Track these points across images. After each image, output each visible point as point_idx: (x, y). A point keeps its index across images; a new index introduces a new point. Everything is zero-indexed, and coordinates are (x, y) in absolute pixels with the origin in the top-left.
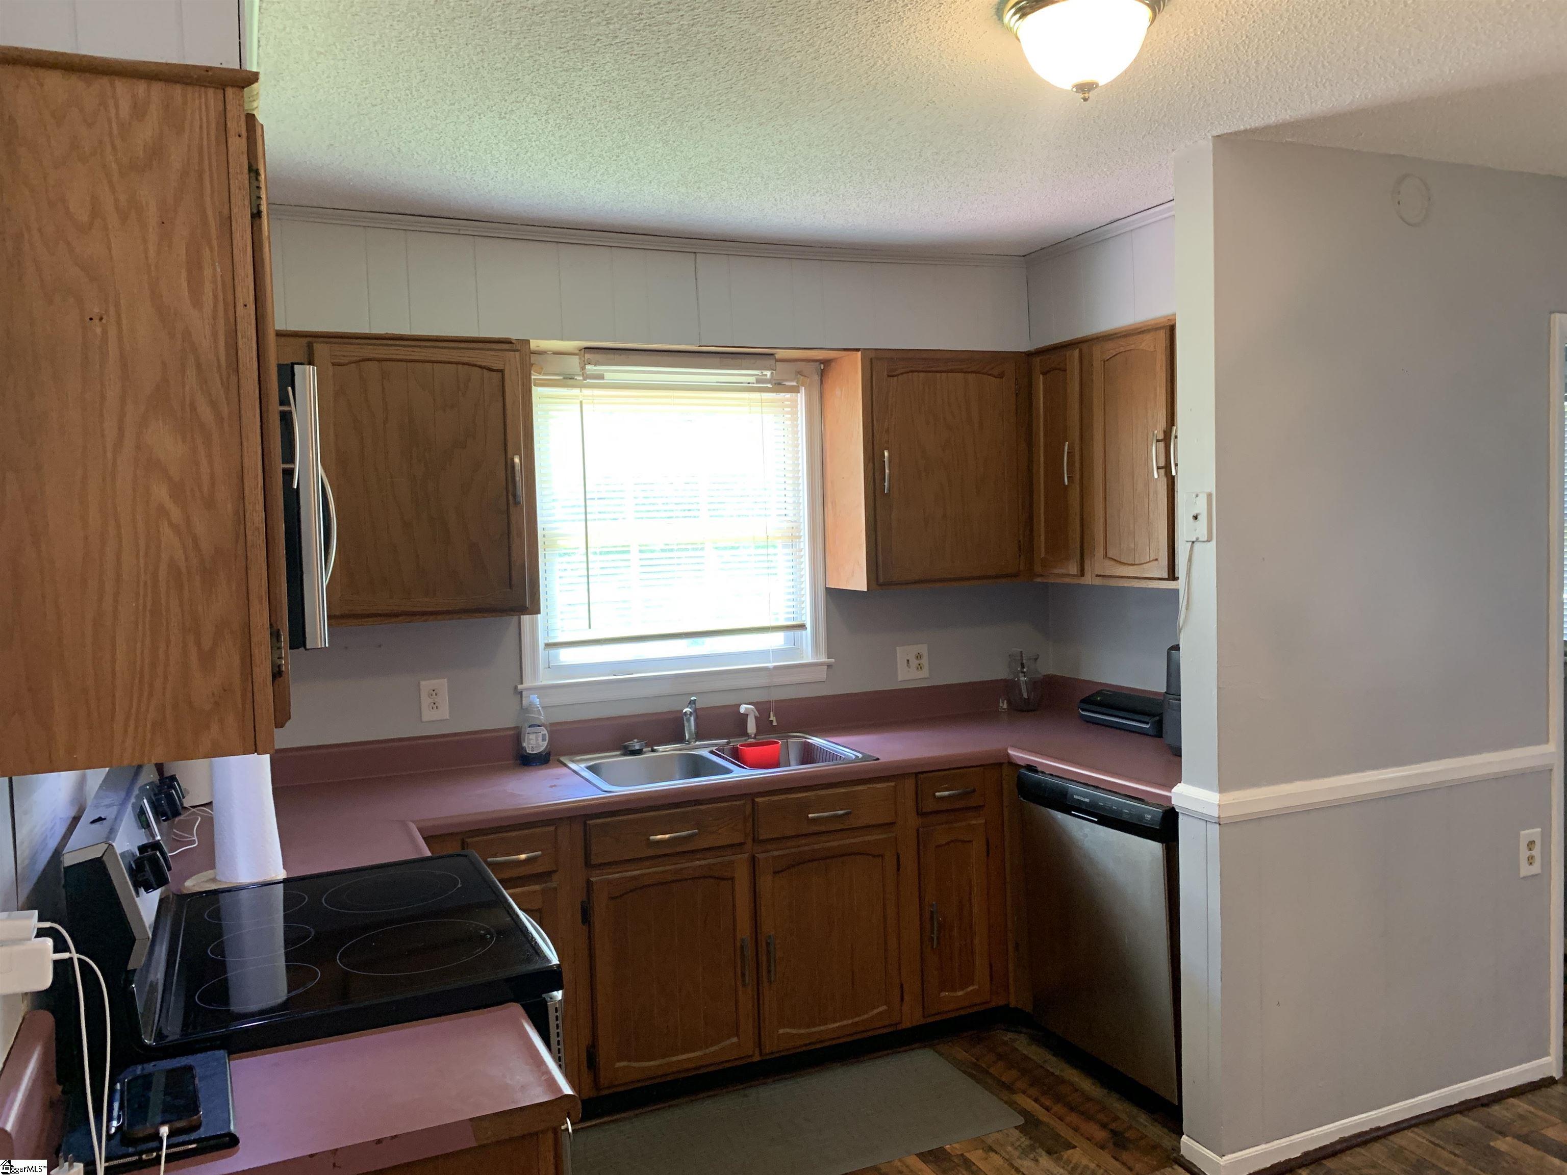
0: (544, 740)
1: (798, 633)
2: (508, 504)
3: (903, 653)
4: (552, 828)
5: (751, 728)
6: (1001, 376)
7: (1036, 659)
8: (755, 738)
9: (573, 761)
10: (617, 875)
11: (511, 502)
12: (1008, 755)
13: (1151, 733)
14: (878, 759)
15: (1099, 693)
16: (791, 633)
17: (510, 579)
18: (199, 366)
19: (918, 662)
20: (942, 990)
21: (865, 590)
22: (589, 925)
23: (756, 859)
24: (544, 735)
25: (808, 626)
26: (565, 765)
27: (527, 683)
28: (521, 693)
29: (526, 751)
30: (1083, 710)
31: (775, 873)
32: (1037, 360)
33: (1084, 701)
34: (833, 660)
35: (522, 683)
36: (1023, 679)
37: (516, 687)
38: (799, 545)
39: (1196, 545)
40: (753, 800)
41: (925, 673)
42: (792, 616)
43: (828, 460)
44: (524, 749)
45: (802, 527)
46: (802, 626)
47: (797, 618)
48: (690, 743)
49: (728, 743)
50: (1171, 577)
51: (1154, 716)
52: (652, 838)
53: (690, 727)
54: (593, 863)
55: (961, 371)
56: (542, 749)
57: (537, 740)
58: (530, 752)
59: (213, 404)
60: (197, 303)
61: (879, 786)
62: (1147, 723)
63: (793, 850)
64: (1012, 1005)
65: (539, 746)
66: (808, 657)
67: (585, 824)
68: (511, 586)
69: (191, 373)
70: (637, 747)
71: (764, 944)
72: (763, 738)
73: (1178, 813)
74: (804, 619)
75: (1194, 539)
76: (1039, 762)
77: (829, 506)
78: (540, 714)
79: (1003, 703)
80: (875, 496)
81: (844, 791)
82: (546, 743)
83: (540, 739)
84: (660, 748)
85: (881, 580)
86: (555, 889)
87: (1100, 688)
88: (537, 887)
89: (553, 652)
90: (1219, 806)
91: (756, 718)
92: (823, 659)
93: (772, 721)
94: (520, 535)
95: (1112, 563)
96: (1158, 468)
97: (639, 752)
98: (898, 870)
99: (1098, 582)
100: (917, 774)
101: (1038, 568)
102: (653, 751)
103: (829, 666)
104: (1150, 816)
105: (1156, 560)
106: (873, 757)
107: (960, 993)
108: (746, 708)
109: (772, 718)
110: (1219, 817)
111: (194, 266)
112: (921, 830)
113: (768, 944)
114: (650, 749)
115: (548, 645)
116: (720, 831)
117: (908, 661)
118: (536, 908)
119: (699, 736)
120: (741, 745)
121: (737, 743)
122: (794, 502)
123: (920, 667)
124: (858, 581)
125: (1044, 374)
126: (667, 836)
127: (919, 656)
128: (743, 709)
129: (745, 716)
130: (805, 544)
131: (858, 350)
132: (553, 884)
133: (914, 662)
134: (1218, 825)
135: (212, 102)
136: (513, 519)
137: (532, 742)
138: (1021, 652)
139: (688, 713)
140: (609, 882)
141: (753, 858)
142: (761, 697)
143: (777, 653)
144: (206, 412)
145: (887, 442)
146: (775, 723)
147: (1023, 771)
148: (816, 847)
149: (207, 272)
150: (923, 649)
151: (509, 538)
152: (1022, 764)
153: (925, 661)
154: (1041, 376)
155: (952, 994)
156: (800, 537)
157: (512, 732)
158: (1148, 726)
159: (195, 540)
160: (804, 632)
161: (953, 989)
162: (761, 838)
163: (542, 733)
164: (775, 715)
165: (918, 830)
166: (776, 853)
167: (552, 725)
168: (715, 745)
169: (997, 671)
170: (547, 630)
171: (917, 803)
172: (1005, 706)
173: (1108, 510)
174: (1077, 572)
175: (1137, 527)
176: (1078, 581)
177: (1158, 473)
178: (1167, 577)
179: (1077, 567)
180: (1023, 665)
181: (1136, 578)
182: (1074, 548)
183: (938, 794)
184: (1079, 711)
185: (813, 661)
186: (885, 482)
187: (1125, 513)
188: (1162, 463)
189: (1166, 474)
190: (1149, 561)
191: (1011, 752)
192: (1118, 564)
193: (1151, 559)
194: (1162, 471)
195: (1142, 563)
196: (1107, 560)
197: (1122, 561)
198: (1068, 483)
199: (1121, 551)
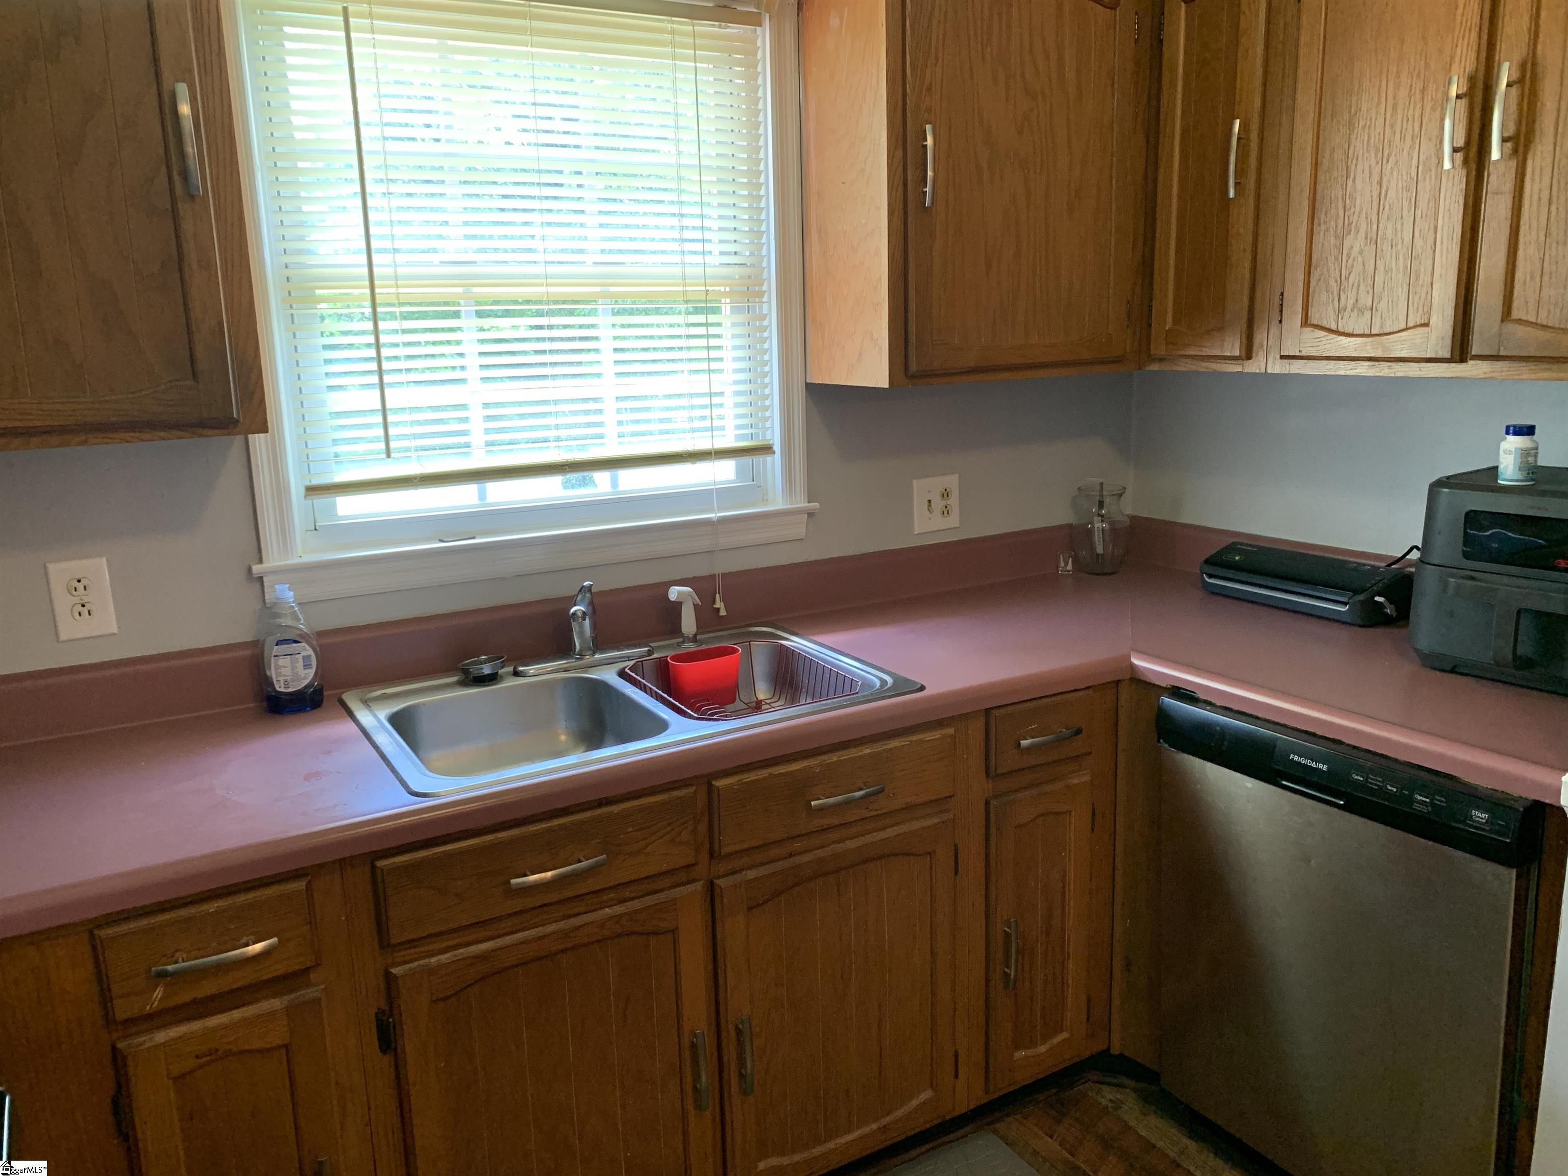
0: (307, 666)
1: (759, 459)
2: (174, 200)
3: (923, 489)
4: (301, 885)
5: (688, 623)
6: (1113, 5)
7: (1120, 495)
8: (694, 639)
9: (366, 703)
10: (444, 958)
11: (179, 191)
12: (1135, 667)
13: (1348, 619)
14: (922, 688)
15: (1232, 548)
16: (747, 460)
17: (193, 362)
19: (944, 503)
20: (1017, 1047)
21: (887, 386)
22: (396, 1054)
23: (717, 891)
24: (307, 658)
25: (777, 448)
26: (350, 714)
27: (273, 560)
28: (261, 579)
29: (272, 685)
30: (1210, 576)
31: (750, 909)
33: (1210, 562)
34: (815, 505)
35: (261, 561)
36: (1098, 525)
37: (250, 570)
38: (761, 308)
40: (710, 785)
41: (953, 520)
42: (749, 431)
43: (812, 151)
44: (269, 682)
45: (765, 276)
46: (767, 449)
47: (757, 434)
48: (581, 654)
49: (650, 653)
50: (1459, 358)
51: (1356, 592)
52: (514, 881)
53: (583, 632)
54: (393, 941)
56: (306, 682)
57: (293, 668)
58: (282, 690)
61: (928, 736)
62: (1345, 604)
63: (780, 865)
64: (1116, 1050)
65: (296, 677)
66: (777, 502)
67: (373, 868)
68: (195, 375)
70: (487, 670)
71: (732, 1032)
72: (708, 643)
74: (768, 436)
76: (1201, 685)
77: (814, 237)
78: (298, 620)
79: (1066, 564)
80: (905, 213)
81: (868, 751)
82: (311, 672)
83: (300, 664)
84: (531, 669)
85: (913, 368)
86: (317, 1001)
87: (1230, 540)
88: (276, 1003)
89: (320, 501)
91: (696, 606)
92: (802, 503)
93: (718, 609)
94: (207, 265)
95: (1321, 333)
96: (1455, 150)
97: (492, 679)
98: (956, 873)
99: (1277, 367)
100: (988, 711)
101: (1158, 348)
102: (516, 674)
103: (810, 514)
104: (1484, 816)
105: (1426, 325)
106: (915, 683)
107: (1043, 1049)
109: (719, 604)
112: (994, 803)
113: (739, 1032)
114: (511, 669)
115: (313, 490)
116: (649, 849)
117: (930, 501)
118: (278, 1042)
119: (600, 643)
120: (673, 658)
121: (664, 651)
122: (751, 231)
123: (946, 511)
124: (874, 372)
125: (1189, 2)
126: (549, 874)
127: (946, 494)
128: (674, 593)
129: (677, 606)
130: (770, 307)
132: (310, 993)
133: (938, 504)
136: (187, 227)
137: (283, 671)
138: (1102, 484)
139: (580, 614)
140: (431, 971)
141: (711, 887)
142: (700, 569)
143: (724, 494)
145: (929, 110)
146: (723, 613)
147: (1167, 701)
148: (820, 853)
150: (953, 482)
151: (181, 270)
152: (1162, 685)
153: (954, 501)
154: (1183, 6)
155: (1030, 1052)
156: (761, 294)
157: (247, 653)
158: (1345, 609)
160: (769, 459)
161: (1032, 1044)
162: (725, 851)
163: (304, 653)
164: (724, 600)
165: (987, 803)
166: (751, 874)
167: (321, 634)
168: (629, 658)
170: (307, 462)
171: (987, 759)
172: (1070, 567)
173: (1318, 239)
174: (1237, 353)
175: (1381, 267)
176: (1235, 368)
177: (1453, 161)
178: (1447, 354)
179: (1237, 345)
180: (1101, 505)
181: (1370, 359)
182: (1237, 305)
183: (1024, 743)
184: (1207, 579)
185: (785, 507)
186: (926, 187)
187: (1355, 243)
188: (1460, 143)
189: (1466, 162)
190: (1407, 329)
191: (1137, 662)
192: (1332, 336)
193: (1410, 324)
194: (1459, 156)
195: (1388, 331)
196: (1308, 330)
197: (1340, 329)
198: (1235, 194)
199: (1340, 311)
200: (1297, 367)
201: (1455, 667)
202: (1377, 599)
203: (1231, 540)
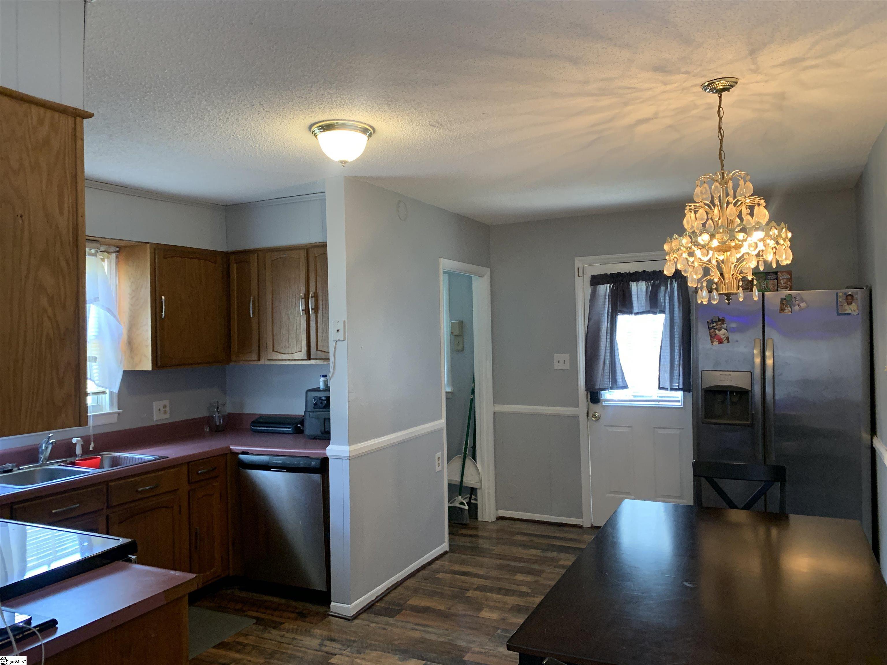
1: (101, 395)
3: (157, 405)
5: (79, 451)
6: (215, 262)
7: (224, 405)
8: (81, 457)
12: (230, 449)
13: (292, 432)
14: (168, 457)
15: (260, 418)
18: (61, 242)
19: (164, 410)
21: (151, 370)
23: (109, 517)
25: (108, 391)
30: (253, 427)
32: (233, 257)
33: (253, 422)
34: (121, 411)
36: (217, 415)
39: (338, 343)
40: (108, 485)
41: (167, 416)
46: (104, 392)
48: (43, 462)
49: (66, 461)
50: (308, 359)
51: (293, 424)
53: (46, 453)
55: (197, 258)
59: (67, 261)
60: (61, 213)
61: (171, 470)
62: (290, 428)
64: (231, 575)
66: (107, 410)
67: (12, 508)
69: (58, 245)
70: (9, 468)
72: (85, 457)
73: (329, 458)
75: (337, 340)
76: (249, 449)
79: (207, 428)
80: (156, 320)
81: (154, 475)
84: (25, 467)
85: (159, 365)
90: (350, 451)
91: (81, 445)
92: (116, 410)
95: (277, 353)
96: (303, 310)
97: (10, 471)
98: (180, 513)
99: (268, 363)
100: (188, 463)
101: (233, 358)
102: (19, 469)
103: (119, 414)
104: (314, 463)
105: (301, 351)
106: (165, 457)
107: (208, 573)
108: (77, 440)
110: (349, 456)
111: (61, 195)
112: (191, 492)
114: (17, 469)
116: (90, 504)
117: (159, 409)
120: (76, 460)
121: (72, 460)
123: (165, 412)
124: (148, 366)
125: (236, 263)
127: (165, 407)
128: (74, 440)
129: (75, 445)
131: (148, 243)
133: (162, 410)
134: (348, 460)
135: (70, 121)
138: (218, 401)
141: (107, 516)
142: (85, 433)
144: (63, 264)
145: (163, 292)
147: (241, 456)
148: (140, 506)
149: (66, 200)
150: (167, 402)
152: (239, 452)
153: (168, 409)
154: (235, 265)
158: (290, 429)
159: (58, 325)
160: (105, 395)
161: (205, 572)
162: (111, 505)
165: (189, 492)
166: (120, 512)
168: (59, 462)
169: (202, 413)
171: (189, 478)
172: (208, 430)
173: (275, 329)
174: (256, 359)
175: (290, 337)
176: (256, 363)
177: (302, 313)
178: (306, 359)
179: (256, 356)
180: (218, 408)
181: (289, 360)
182: (255, 347)
183: (200, 472)
184: (253, 428)
185: (110, 412)
186: (162, 313)
187: (284, 330)
188: (304, 308)
189: (306, 313)
190: (297, 352)
191: (232, 447)
192: (280, 354)
193: (298, 351)
194: (304, 312)
195: (293, 353)
196: (274, 353)
197: (282, 352)
198: (253, 316)
199: (282, 348)
200: (272, 363)
201: (315, 437)
202: (299, 425)
203: (259, 416)
